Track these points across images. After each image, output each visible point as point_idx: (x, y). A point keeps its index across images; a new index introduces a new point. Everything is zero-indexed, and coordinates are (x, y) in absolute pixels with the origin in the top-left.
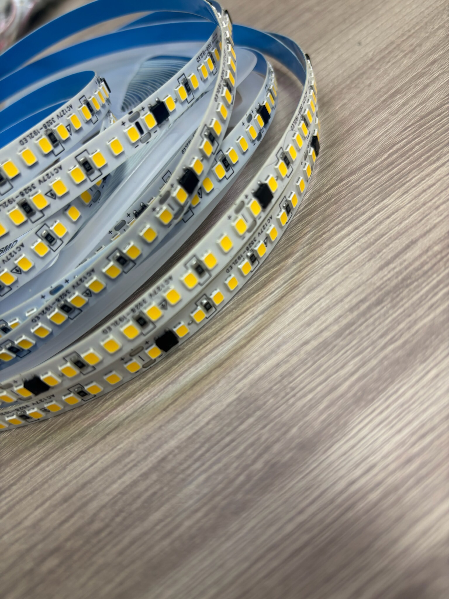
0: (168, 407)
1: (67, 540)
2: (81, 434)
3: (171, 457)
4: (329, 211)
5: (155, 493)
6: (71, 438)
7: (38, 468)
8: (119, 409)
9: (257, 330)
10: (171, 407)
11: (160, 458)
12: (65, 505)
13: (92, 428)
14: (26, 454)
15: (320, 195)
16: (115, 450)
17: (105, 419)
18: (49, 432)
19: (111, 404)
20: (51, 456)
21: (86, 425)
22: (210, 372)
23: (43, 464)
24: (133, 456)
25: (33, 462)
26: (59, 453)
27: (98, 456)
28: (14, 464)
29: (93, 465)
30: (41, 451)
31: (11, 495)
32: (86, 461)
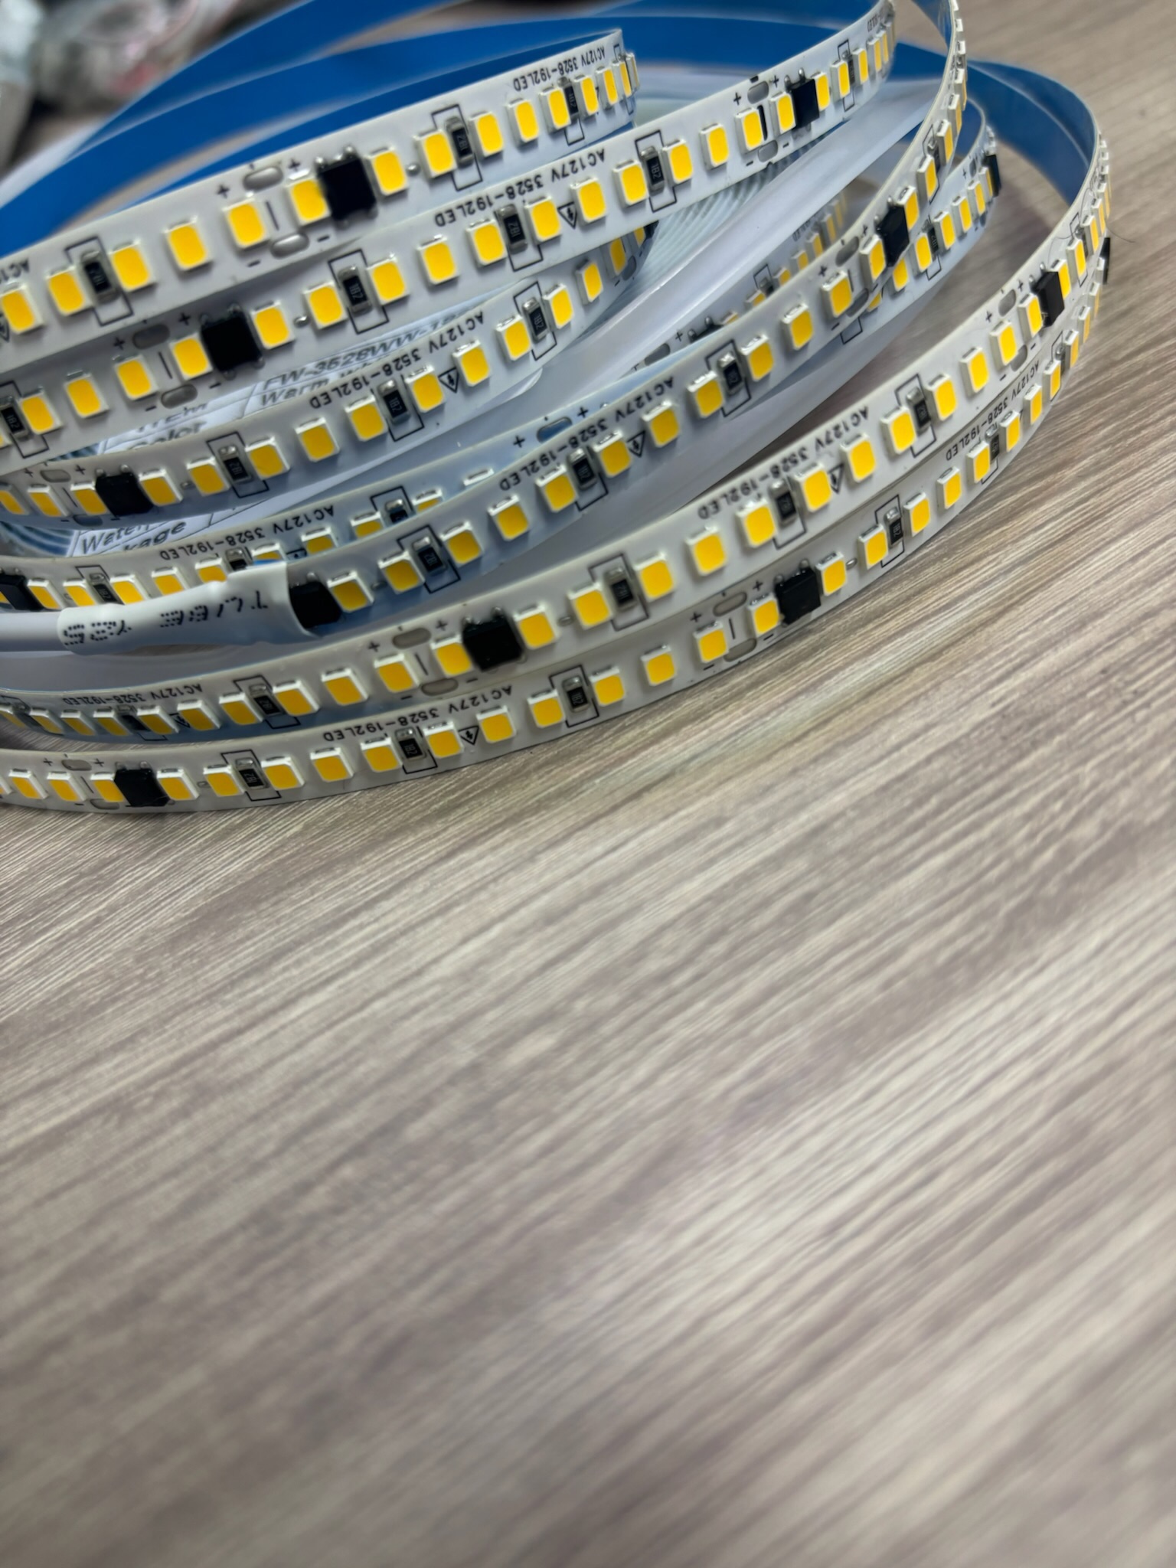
0: (806, 734)
1: (575, 995)
2: (566, 793)
3: (837, 825)
4: (1144, 391)
5: (809, 897)
6: (538, 801)
7: (452, 863)
8: (667, 742)
9: (1018, 593)
10: (813, 735)
11: (808, 828)
12: (551, 930)
13: (597, 781)
14: (406, 838)
15: (1114, 364)
16: (672, 819)
17: (630, 762)
18: (468, 793)
19: (642, 734)
20: (483, 839)
21: (577, 775)
22: (910, 670)
23: (465, 856)
24: (728, 827)
25: (433, 852)
26: (507, 831)
27: (627, 832)
28: (373, 858)
29: (614, 849)
30: (453, 830)
31: (377, 920)
32: (593, 843)
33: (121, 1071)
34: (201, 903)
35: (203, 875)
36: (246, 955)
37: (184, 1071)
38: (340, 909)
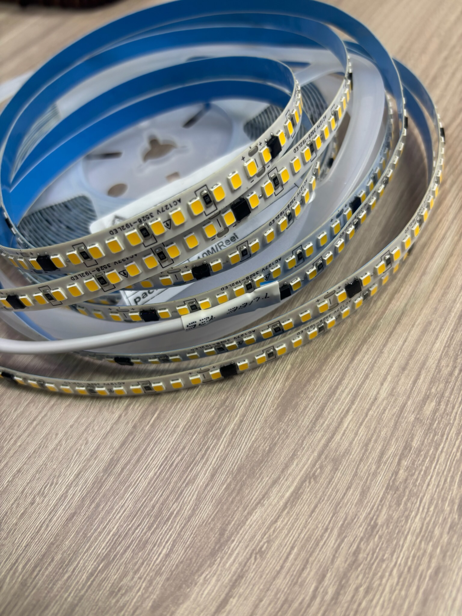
0: (433, 289)
1: (429, 389)
2: (375, 327)
8: (394, 302)
10: (436, 288)
12: (406, 372)
13: (381, 321)
14: (332, 358)
16: (415, 326)
18: (340, 337)
19: (383, 301)
21: (373, 321)
22: (447, 261)
23: (358, 358)
24: (434, 324)
25: (346, 360)
26: (365, 346)
27: (405, 335)
28: (327, 368)
29: (405, 341)
30: (346, 351)
31: (346, 388)
32: (397, 341)
33: (300, 466)
34: (277, 402)
35: (268, 392)
36: (311, 413)
37: (323, 457)
38: (330, 388)
